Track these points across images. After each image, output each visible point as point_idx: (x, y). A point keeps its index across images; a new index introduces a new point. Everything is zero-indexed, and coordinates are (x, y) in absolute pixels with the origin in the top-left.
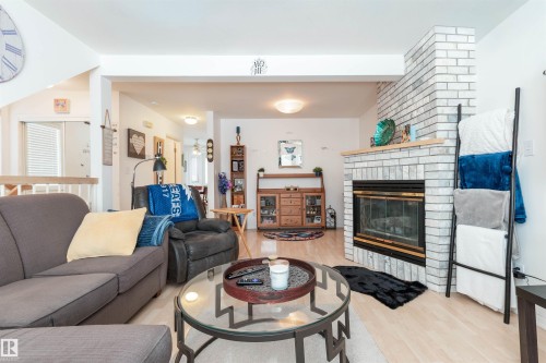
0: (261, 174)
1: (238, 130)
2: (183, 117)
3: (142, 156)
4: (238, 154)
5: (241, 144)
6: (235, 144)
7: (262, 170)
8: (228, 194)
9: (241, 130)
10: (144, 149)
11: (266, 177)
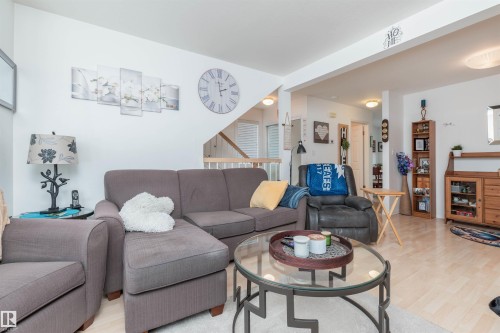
0: (457, 153)
1: (423, 104)
2: (364, 102)
3: (326, 141)
4: (423, 131)
5: (427, 119)
6: (419, 119)
7: (458, 148)
8: (410, 176)
9: (427, 104)
10: (327, 135)
11: (464, 156)
